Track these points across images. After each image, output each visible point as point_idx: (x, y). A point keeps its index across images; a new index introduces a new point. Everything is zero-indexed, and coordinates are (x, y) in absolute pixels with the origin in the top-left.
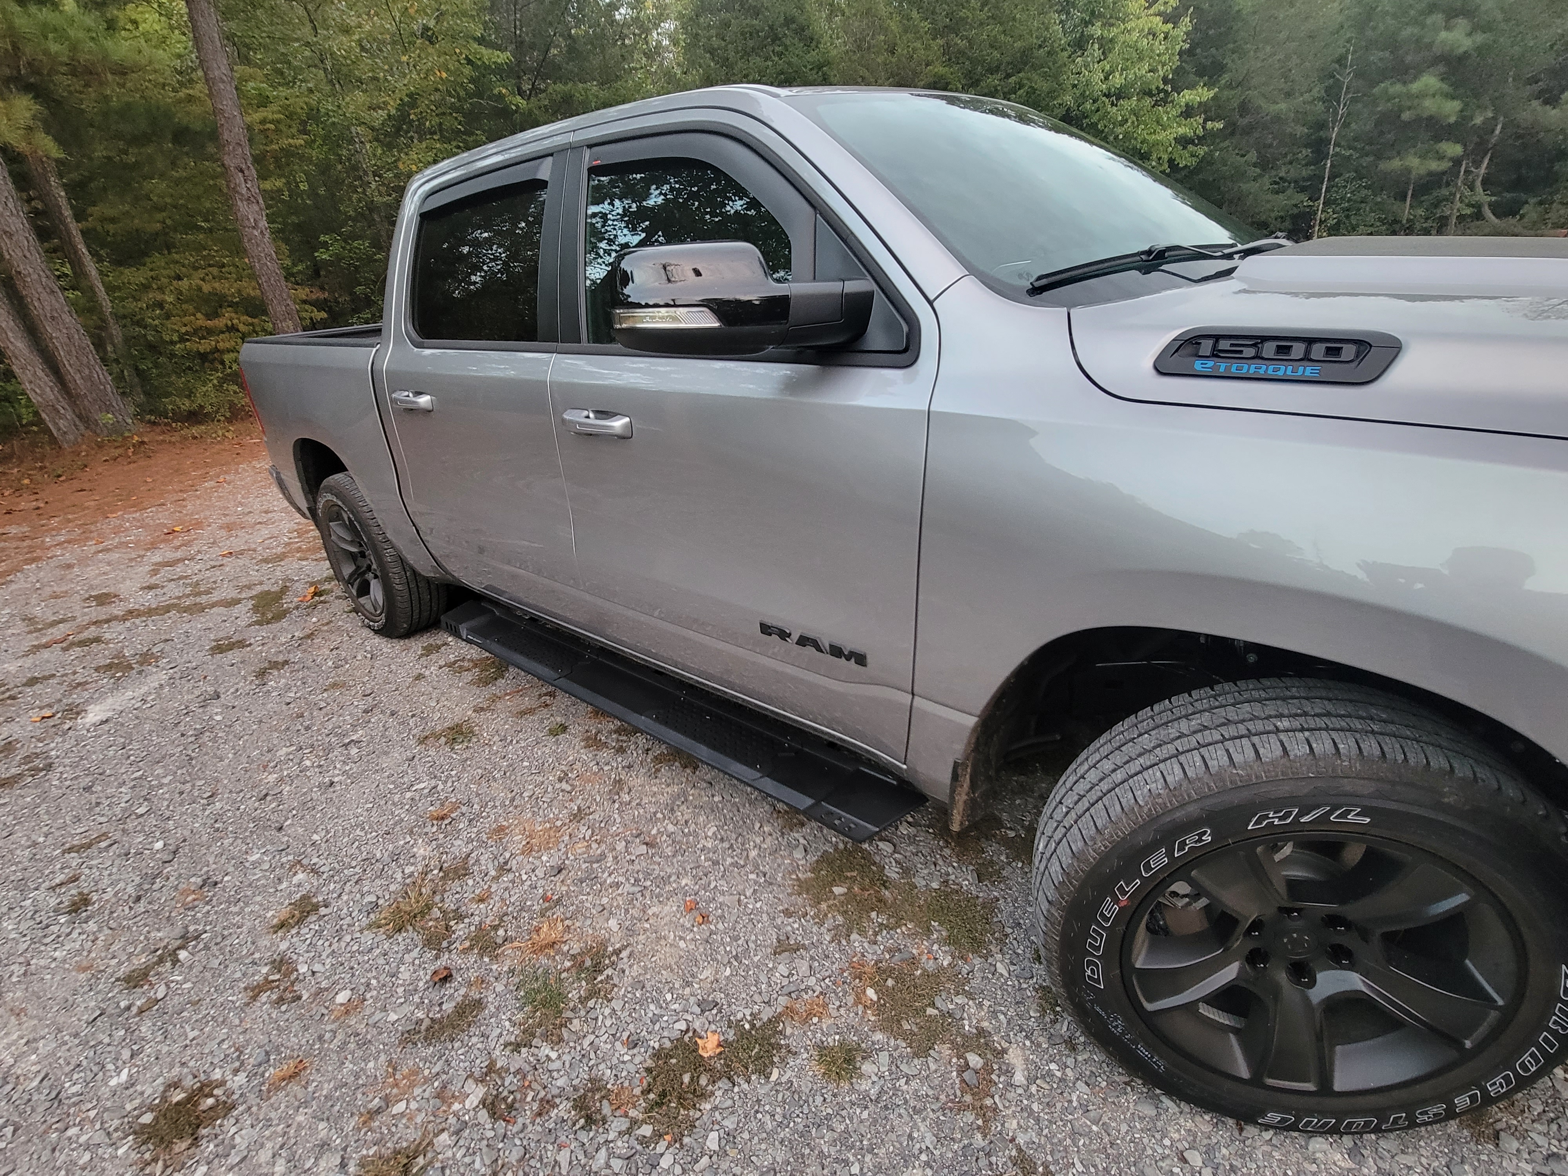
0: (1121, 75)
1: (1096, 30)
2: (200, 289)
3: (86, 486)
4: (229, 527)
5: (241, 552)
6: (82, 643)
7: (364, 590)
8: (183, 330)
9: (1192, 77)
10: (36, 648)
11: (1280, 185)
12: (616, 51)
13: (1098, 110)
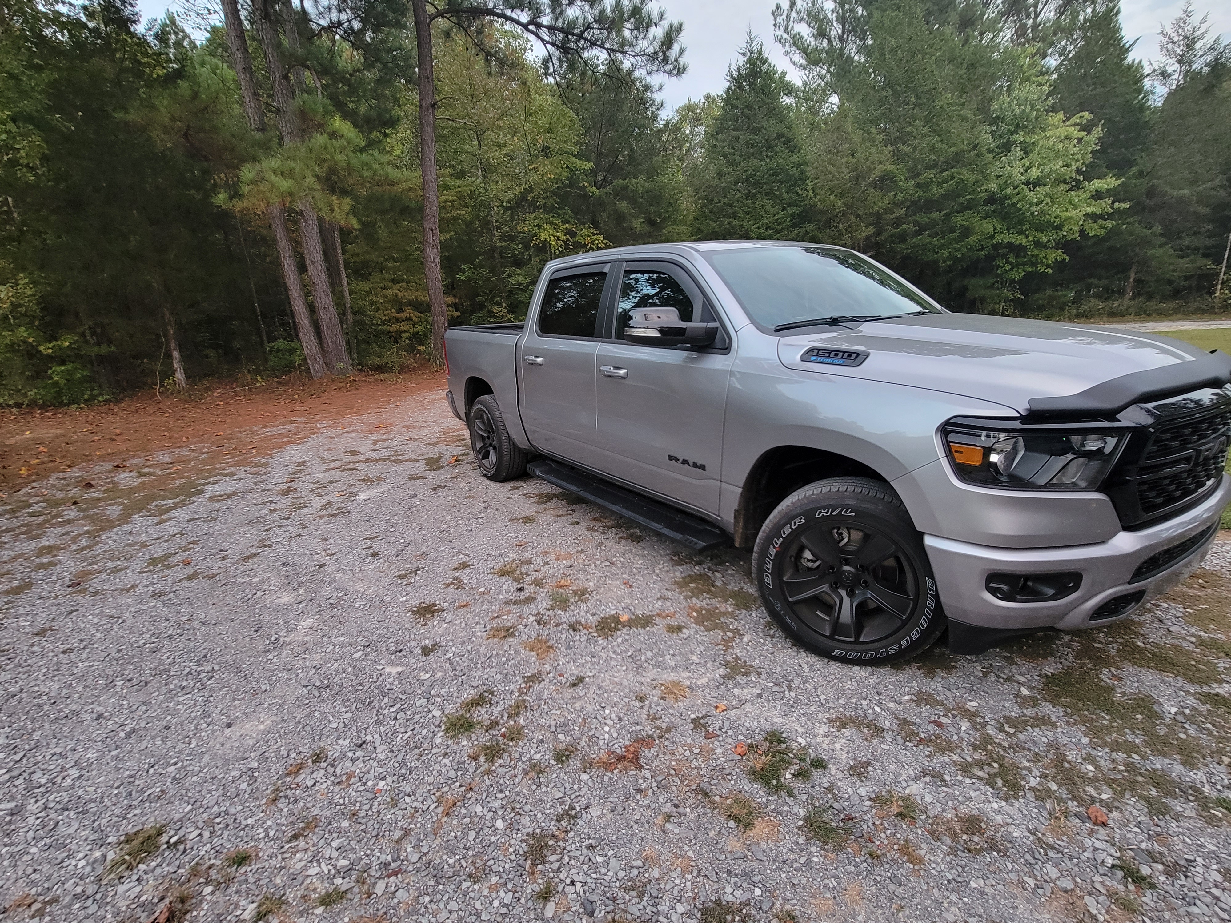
0: (1038, 168)
1: (1020, 137)
2: (397, 295)
3: (327, 401)
4: (408, 427)
5: (416, 439)
6: (349, 470)
7: (486, 456)
8: (384, 318)
9: (1104, 169)
10: (328, 470)
11: (1183, 252)
12: (659, 159)
13: (1018, 194)
